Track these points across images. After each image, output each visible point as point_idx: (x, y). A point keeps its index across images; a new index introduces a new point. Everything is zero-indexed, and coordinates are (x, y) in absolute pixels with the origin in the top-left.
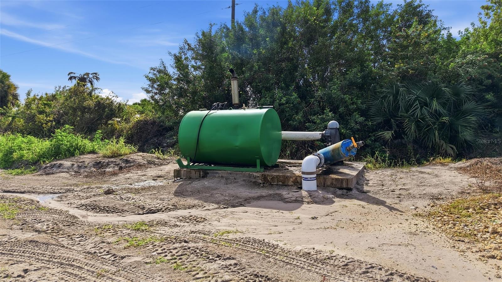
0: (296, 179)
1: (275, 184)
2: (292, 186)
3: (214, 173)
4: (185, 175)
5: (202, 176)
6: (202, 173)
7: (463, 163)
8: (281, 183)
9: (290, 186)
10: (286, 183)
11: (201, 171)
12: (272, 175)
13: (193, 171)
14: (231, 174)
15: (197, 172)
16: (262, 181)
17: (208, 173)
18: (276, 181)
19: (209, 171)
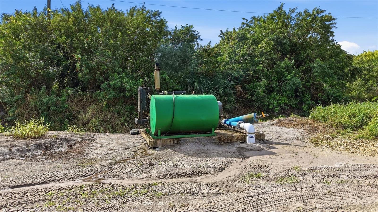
0: (238, 137)
1: (226, 142)
2: (236, 142)
3: (184, 140)
4: (161, 144)
5: (175, 143)
6: (175, 141)
7: (275, 121)
8: (229, 141)
9: (235, 142)
10: (232, 141)
11: (175, 140)
12: (225, 137)
13: (168, 140)
14: (197, 139)
15: (171, 141)
16: (218, 141)
17: (180, 141)
18: (227, 140)
19: (181, 139)
